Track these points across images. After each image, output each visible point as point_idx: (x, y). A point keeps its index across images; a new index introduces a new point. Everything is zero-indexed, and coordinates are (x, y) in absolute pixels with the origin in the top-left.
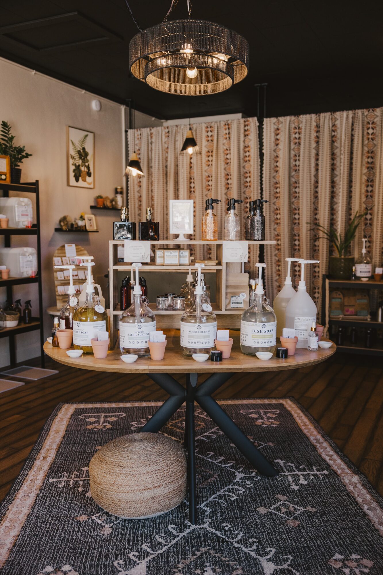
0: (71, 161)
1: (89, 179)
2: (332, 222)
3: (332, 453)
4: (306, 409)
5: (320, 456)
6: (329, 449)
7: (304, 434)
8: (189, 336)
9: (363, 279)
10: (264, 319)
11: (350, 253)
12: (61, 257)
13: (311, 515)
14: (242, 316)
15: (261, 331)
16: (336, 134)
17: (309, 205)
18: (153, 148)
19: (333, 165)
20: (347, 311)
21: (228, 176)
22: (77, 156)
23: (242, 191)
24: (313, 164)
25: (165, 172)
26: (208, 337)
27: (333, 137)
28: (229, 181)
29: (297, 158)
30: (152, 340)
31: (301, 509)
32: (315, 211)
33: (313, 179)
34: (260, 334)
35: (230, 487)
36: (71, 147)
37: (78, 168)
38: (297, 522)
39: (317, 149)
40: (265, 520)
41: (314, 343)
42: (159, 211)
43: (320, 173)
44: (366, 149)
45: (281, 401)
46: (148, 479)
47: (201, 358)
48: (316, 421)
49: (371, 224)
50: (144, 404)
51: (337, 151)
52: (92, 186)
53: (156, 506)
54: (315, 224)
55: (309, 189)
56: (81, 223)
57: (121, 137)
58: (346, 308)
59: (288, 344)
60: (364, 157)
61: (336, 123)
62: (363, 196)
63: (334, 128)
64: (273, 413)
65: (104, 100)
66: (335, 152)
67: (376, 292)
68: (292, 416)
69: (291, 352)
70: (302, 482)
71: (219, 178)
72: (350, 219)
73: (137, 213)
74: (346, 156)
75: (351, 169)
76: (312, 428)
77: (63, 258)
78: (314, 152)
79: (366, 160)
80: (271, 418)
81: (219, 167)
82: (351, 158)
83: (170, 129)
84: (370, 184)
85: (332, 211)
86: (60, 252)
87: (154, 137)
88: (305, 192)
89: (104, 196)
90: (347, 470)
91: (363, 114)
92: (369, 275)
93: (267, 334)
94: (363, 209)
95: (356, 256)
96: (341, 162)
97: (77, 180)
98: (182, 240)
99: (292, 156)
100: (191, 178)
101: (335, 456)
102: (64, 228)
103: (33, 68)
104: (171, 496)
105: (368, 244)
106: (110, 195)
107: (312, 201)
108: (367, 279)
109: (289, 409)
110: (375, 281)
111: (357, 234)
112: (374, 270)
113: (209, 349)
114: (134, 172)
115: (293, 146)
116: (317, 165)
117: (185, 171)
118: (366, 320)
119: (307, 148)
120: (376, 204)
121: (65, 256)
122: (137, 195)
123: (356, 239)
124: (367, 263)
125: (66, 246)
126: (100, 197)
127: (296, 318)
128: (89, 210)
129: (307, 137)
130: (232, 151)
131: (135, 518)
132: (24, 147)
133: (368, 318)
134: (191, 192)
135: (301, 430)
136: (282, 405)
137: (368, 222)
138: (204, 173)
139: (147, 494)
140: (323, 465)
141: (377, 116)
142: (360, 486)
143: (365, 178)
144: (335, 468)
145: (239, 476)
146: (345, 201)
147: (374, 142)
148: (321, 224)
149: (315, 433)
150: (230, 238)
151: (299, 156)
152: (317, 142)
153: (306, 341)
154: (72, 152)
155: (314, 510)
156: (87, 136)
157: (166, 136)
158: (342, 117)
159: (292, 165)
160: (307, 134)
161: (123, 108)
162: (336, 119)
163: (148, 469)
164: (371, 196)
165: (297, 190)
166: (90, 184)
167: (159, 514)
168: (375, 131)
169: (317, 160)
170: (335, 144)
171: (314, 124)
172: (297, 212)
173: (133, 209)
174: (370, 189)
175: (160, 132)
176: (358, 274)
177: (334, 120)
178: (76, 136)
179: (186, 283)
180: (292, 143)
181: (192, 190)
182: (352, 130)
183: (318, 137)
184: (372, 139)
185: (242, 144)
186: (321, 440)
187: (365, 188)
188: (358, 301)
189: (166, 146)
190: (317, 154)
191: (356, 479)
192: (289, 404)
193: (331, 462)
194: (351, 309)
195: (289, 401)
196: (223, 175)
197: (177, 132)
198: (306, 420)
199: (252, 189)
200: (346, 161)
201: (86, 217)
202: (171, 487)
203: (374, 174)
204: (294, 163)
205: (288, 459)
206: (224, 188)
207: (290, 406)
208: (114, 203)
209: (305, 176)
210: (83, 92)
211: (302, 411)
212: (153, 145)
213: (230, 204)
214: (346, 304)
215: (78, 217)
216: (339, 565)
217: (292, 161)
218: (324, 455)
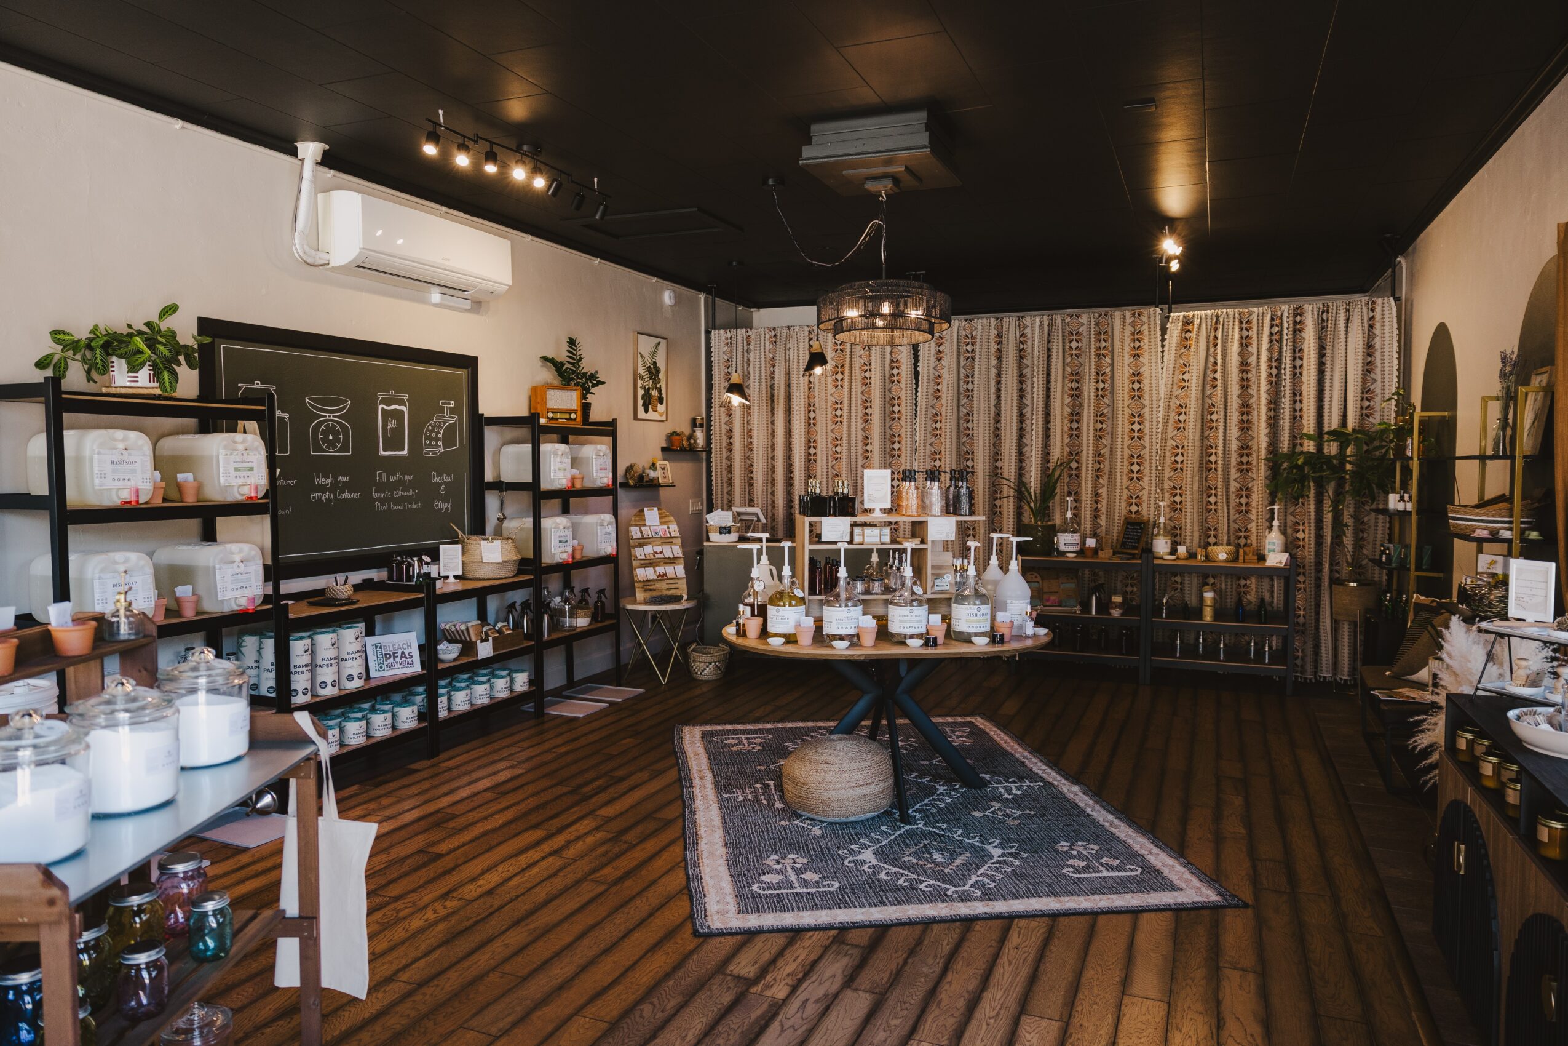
0: (640, 383)
1: (661, 408)
2: (1021, 472)
3: (1044, 767)
4: (1004, 727)
5: (1031, 770)
6: (1040, 764)
7: (1007, 751)
8: (901, 621)
9: (1068, 555)
10: (978, 602)
11: (1049, 516)
12: (640, 526)
13: (1030, 817)
14: (953, 600)
15: (976, 615)
16: (1025, 346)
17: (988, 448)
18: (752, 359)
19: (1021, 390)
20: (1048, 600)
21: (866, 403)
22: (646, 375)
23: (887, 426)
24: (993, 390)
25: (769, 395)
26: (921, 621)
27: (1021, 350)
28: (869, 411)
29: (970, 379)
30: (861, 625)
31: (1019, 813)
32: (996, 455)
33: (993, 409)
34: (975, 618)
35: (934, 797)
36: (640, 363)
37: (647, 391)
38: (1017, 822)
39: (999, 367)
40: (982, 821)
41: (1030, 628)
42: (761, 453)
43: (1003, 402)
44: (1068, 369)
45: (969, 719)
46: (859, 776)
47: (915, 645)
48: (1020, 739)
49: (1077, 476)
50: (790, 725)
51: (1027, 371)
52: (664, 418)
53: (868, 806)
54: (995, 474)
55: (987, 425)
56: (652, 474)
57: (700, 339)
58: (1046, 596)
59: (1003, 630)
60: (1066, 381)
61: (1025, 332)
62: (1066, 436)
63: (1022, 339)
64: (963, 731)
65: (680, 288)
66: (1024, 372)
67: (1087, 572)
68: (988, 734)
69: (1006, 638)
70: (1014, 791)
71: (853, 405)
72: (1049, 468)
73: (724, 455)
74: (1041, 379)
75: (1048, 397)
76: (1016, 746)
77: (643, 528)
78: (993, 372)
79: (1069, 385)
80: (961, 737)
81: (853, 390)
82: (1048, 382)
83: (778, 332)
84: (1075, 418)
85: (1021, 456)
86: (637, 518)
87: (753, 343)
88: (981, 429)
89: (679, 431)
90: (1064, 781)
91: (1063, 320)
92: (1077, 548)
93: (982, 618)
94: (1065, 454)
95: (1058, 521)
96: (1033, 387)
97: (646, 411)
98: (878, 516)
99: (962, 376)
100: (810, 405)
101: (1049, 770)
102: (631, 482)
103: (597, 256)
104: (882, 796)
105: (1075, 504)
106: (685, 428)
107: (992, 442)
108: (1074, 555)
109: (982, 727)
110: (1085, 557)
111: (1058, 490)
112: (1083, 543)
113: (922, 634)
114: (736, 400)
115: (963, 363)
116: (999, 390)
117: (802, 394)
118: (1075, 613)
119: (984, 366)
120: (1085, 448)
121: (645, 525)
122: (724, 428)
123: (1057, 498)
124: (1074, 532)
125: (646, 509)
126: (674, 434)
127: (1009, 601)
128: (659, 454)
129: (984, 350)
130: (873, 367)
131: (844, 819)
132: (597, 372)
133: (1078, 609)
134: (810, 425)
135: (1002, 748)
136: (970, 722)
137: (1074, 472)
138: (829, 398)
139: (859, 792)
140: (1034, 777)
141: (1084, 324)
142: (1081, 794)
143: (1068, 410)
144: (1051, 780)
145: (941, 789)
146: (1040, 442)
147: (1080, 360)
148: (1006, 475)
149: (1020, 750)
150: (934, 513)
151: (972, 376)
152: (999, 358)
153: (1020, 627)
154: (641, 370)
155: (1033, 813)
156: (659, 344)
157: (771, 342)
158: (1033, 324)
159: (962, 390)
160: (985, 347)
161: (702, 297)
162: (1025, 327)
163: (859, 765)
164: (1077, 436)
165: (970, 425)
166: (661, 415)
167: (869, 815)
168: (1080, 345)
169: (999, 382)
170: (1025, 361)
171: (994, 332)
172: (970, 456)
173: (718, 450)
174: (1075, 425)
175: (763, 336)
176: (1062, 548)
177: (1021, 326)
178: (646, 345)
179: (870, 563)
180: (962, 358)
181: (812, 422)
182: (1049, 342)
183: (999, 351)
184: (1077, 356)
185: (888, 357)
186: (1029, 756)
187: (1069, 425)
188: (1062, 586)
189: (771, 356)
190: (999, 375)
191: (1075, 788)
192: (979, 722)
193: (1045, 776)
194: (1053, 598)
195: (979, 719)
196: (859, 402)
197: (788, 336)
198: (1006, 738)
199: (902, 422)
200: (1041, 386)
201: (660, 463)
202: (882, 786)
203: (1081, 405)
204: (965, 386)
205: (993, 773)
206: (860, 421)
207: (983, 724)
208: (692, 441)
209: (982, 405)
210: (654, 280)
211: (999, 729)
212: (752, 354)
213: (932, 475)
214: (1046, 590)
215: (647, 465)
216: (1065, 849)
217: (962, 383)
218: (1034, 769)
